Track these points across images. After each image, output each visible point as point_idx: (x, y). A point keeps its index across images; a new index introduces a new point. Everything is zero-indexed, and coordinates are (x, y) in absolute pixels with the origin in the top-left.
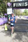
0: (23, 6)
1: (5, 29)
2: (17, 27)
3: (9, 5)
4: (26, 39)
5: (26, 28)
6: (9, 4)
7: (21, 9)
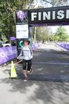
1: (10, 74)
2: (40, 70)
3: (20, 17)
4: (62, 99)
5: (62, 71)
6: (21, 14)
7: (49, 27)
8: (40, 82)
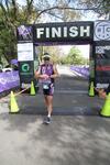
0: (65, 35)
5: (75, 102)
6: (23, 29)
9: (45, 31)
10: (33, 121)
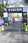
0: (16, 11)
7: (14, 13)
8: (11, 32)
9: (11, 10)
10: (8, 33)
